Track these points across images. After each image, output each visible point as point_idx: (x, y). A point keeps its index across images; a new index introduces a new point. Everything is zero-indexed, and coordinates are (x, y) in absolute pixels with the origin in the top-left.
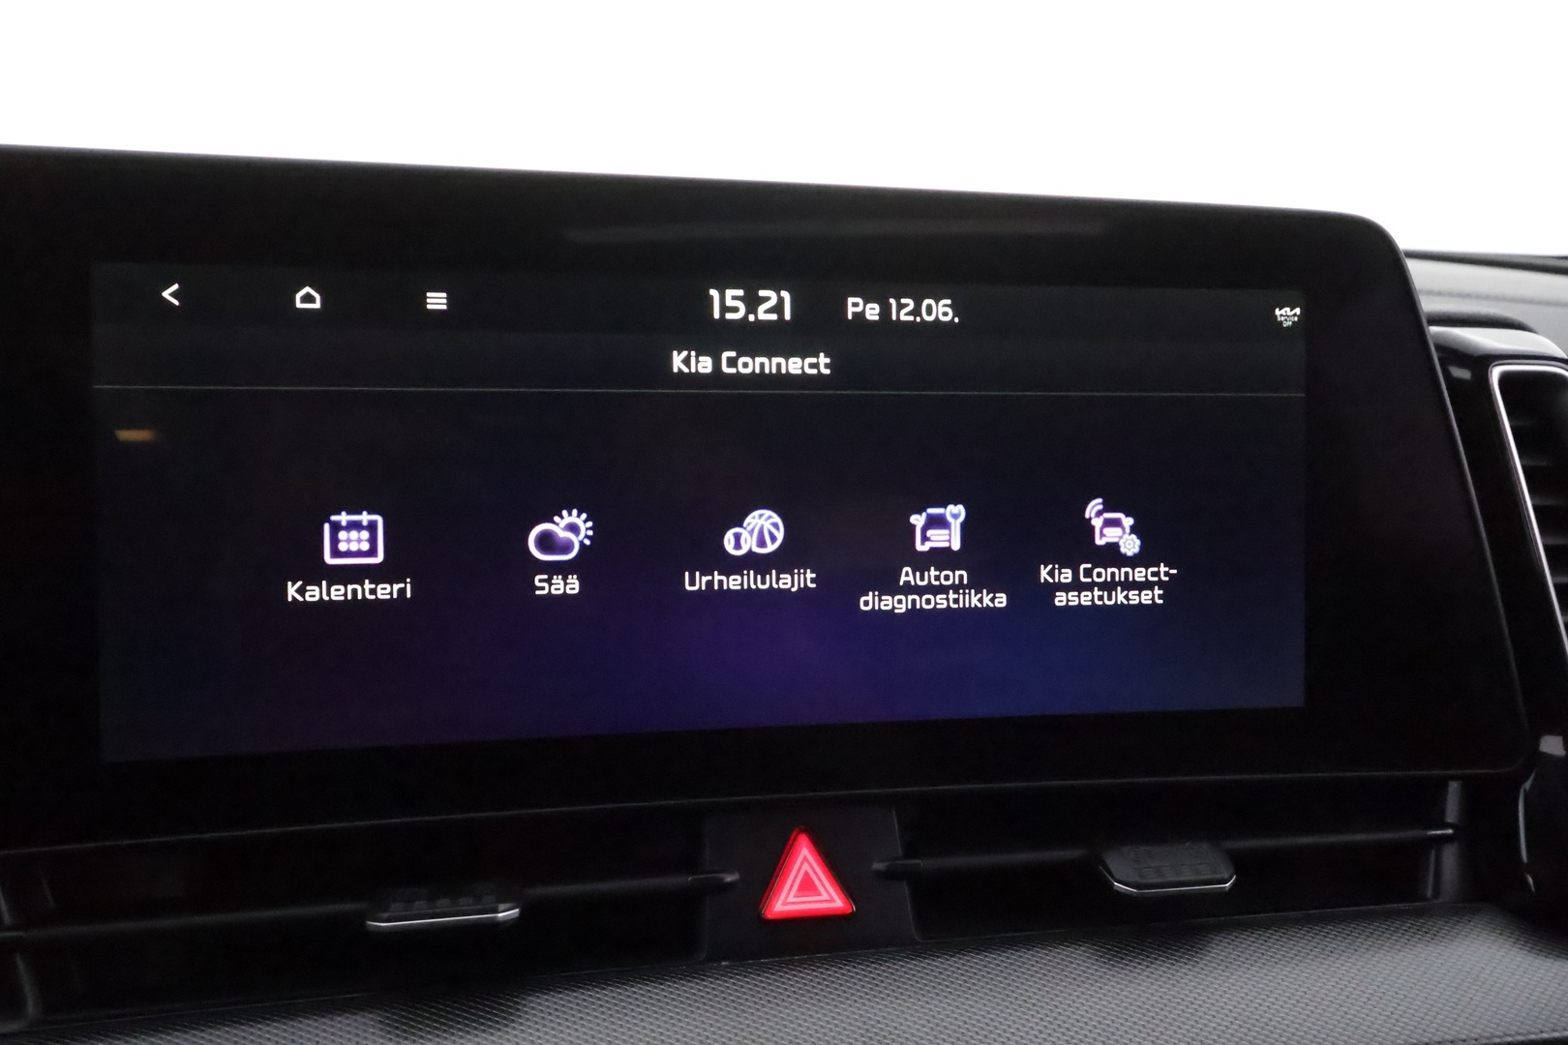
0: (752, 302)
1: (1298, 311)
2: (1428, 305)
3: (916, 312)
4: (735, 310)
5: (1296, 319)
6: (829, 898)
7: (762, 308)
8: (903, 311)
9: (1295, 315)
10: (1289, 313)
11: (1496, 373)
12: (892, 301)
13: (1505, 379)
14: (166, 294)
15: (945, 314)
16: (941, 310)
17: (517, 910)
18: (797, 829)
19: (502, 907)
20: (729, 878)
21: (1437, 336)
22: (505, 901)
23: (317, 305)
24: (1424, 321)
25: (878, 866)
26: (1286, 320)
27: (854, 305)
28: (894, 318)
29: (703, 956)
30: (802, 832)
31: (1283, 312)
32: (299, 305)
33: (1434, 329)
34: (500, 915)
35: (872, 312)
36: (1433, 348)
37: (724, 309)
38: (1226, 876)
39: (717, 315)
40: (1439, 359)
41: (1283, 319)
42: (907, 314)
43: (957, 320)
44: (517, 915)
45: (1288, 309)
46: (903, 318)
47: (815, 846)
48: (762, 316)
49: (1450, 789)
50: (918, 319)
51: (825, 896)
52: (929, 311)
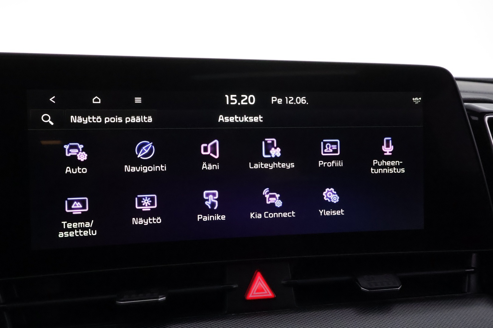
0: (239, 99)
1: (420, 99)
2: (464, 96)
3: (294, 101)
4: (234, 101)
5: (420, 101)
6: (267, 293)
7: (242, 101)
8: (290, 101)
9: (419, 100)
10: (417, 99)
11: (487, 118)
12: (286, 98)
13: (489, 120)
14: (51, 99)
15: (304, 102)
16: (302, 100)
17: (165, 298)
18: (257, 270)
19: (160, 296)
20: (235, 286)
21: (466, 106)
22: (160, 295)
23: (100, 102)
24: (462, 101)
25: (283, 282)
26: (416, 102)
27: (274, 99)
28: (287, 103)
29: (226, 312)
30: (259, 271)
31: (415, 99)
32: (94, 102)
33: (466, 104)
34: (159, 299)
35: (280, 101)
36: (465, 110)
37: (230, 101)
38: (398, 285)
39: (228, 103)
40: (467, 114)
41: (415, 101)
42: (291, 102)
43: (307, 103)
44: (165, 299)
45: (417, 98)
46: (290, 103)
47: (263, 277)
48: (242, 103)
49: (473, 256)
50: (295, 103)
51: (266, 292)
52: (298, 101)
